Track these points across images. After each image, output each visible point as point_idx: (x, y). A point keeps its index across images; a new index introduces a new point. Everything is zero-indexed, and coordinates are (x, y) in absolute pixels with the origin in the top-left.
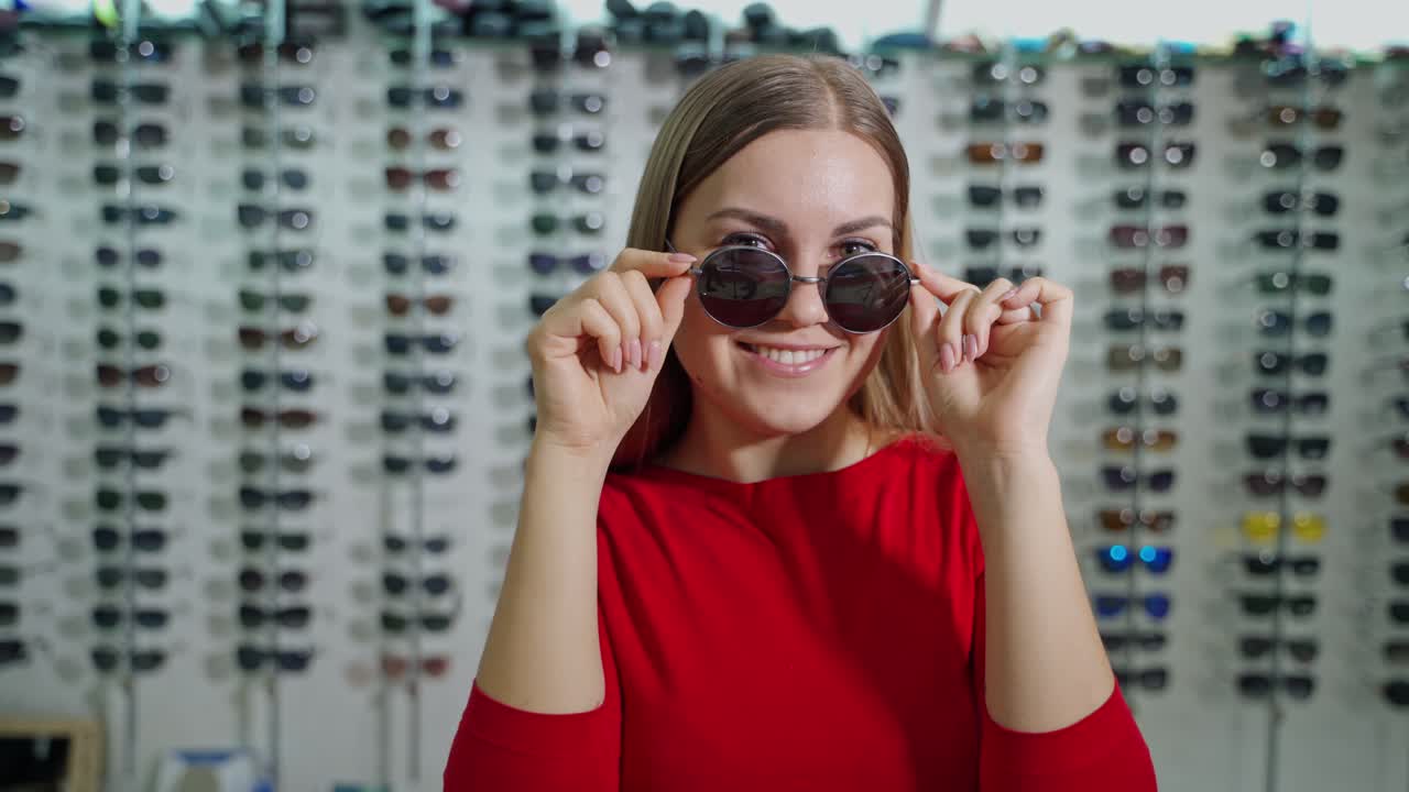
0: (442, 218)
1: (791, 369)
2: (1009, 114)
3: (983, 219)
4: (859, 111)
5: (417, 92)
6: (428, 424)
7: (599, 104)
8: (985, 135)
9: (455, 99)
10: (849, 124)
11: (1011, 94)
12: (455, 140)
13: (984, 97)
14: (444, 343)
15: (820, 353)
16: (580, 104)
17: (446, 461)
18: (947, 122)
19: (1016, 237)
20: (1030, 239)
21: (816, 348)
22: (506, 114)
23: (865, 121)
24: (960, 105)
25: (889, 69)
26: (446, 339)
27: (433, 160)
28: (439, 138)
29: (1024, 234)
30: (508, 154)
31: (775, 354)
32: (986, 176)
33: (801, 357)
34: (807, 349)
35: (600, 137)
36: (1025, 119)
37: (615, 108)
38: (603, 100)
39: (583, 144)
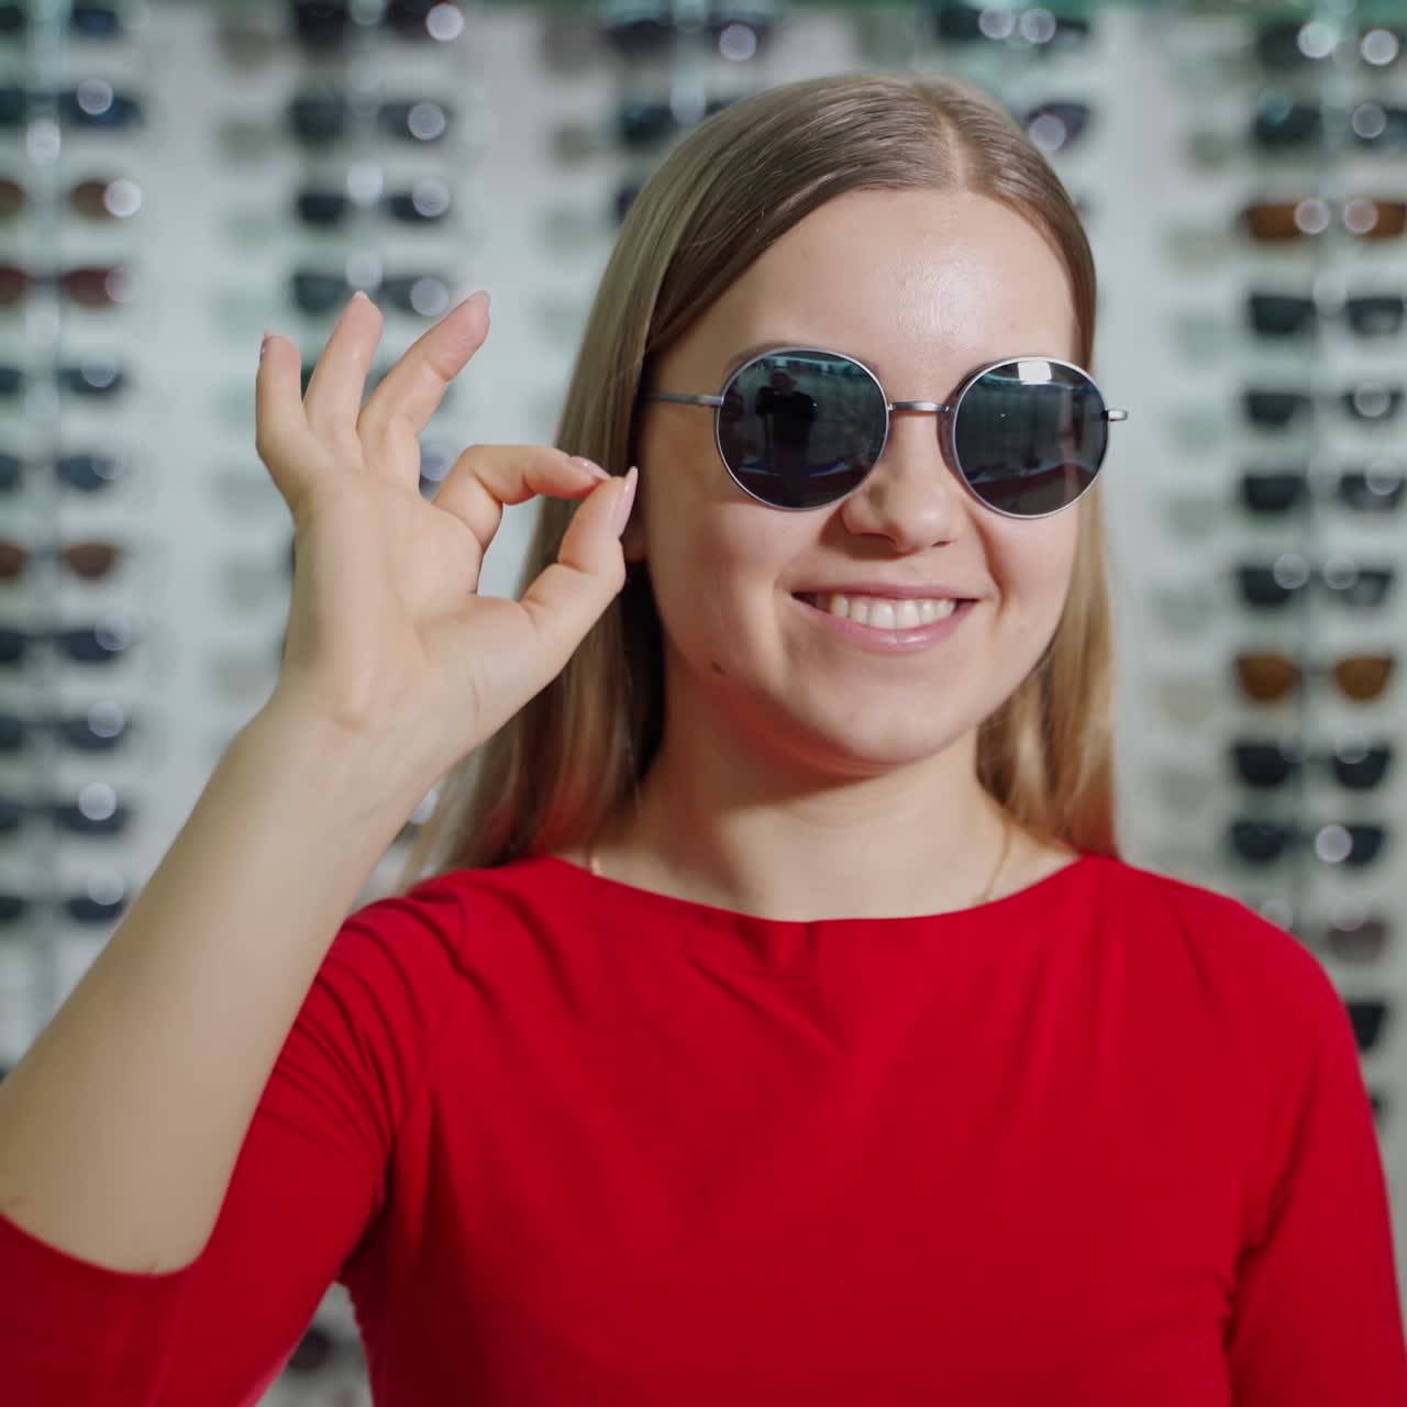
0: (102, 373)
1: (893, 640)
2: (1333, 134)
3: (1279, 367)
4: (1003, 158)
5: (41, 98)
6: (70, 819)
7: (440, 124)
8: (1286, 181)
9: (124, 112)
10: (985, 180)
11: (1341, 92)
12: (128, 199)
13: (1280, 97)
14: (104, 644)
15: (945, 608)
16: (397, 121)
17: (113, 901)
18: (1204, 153)
19: (1350, 404)
20: (1379, 409)
21: (935, 596)
22: (238, 141)
23: (1015, 175)
24: (1231, 112)
25: (1071, 38)
26: (110, 636)
27: (78, 244)
28: (90, 198)
29: (1371, 397)
30: (244, 230)
31: (860, 610)
32: (1284, 272)
33: (909, 613)
34: (919, 596)
35: (442, 194)
36: (1367, 145)
37: (478, 127)
38: (449, 113)
39: (403, 209)
